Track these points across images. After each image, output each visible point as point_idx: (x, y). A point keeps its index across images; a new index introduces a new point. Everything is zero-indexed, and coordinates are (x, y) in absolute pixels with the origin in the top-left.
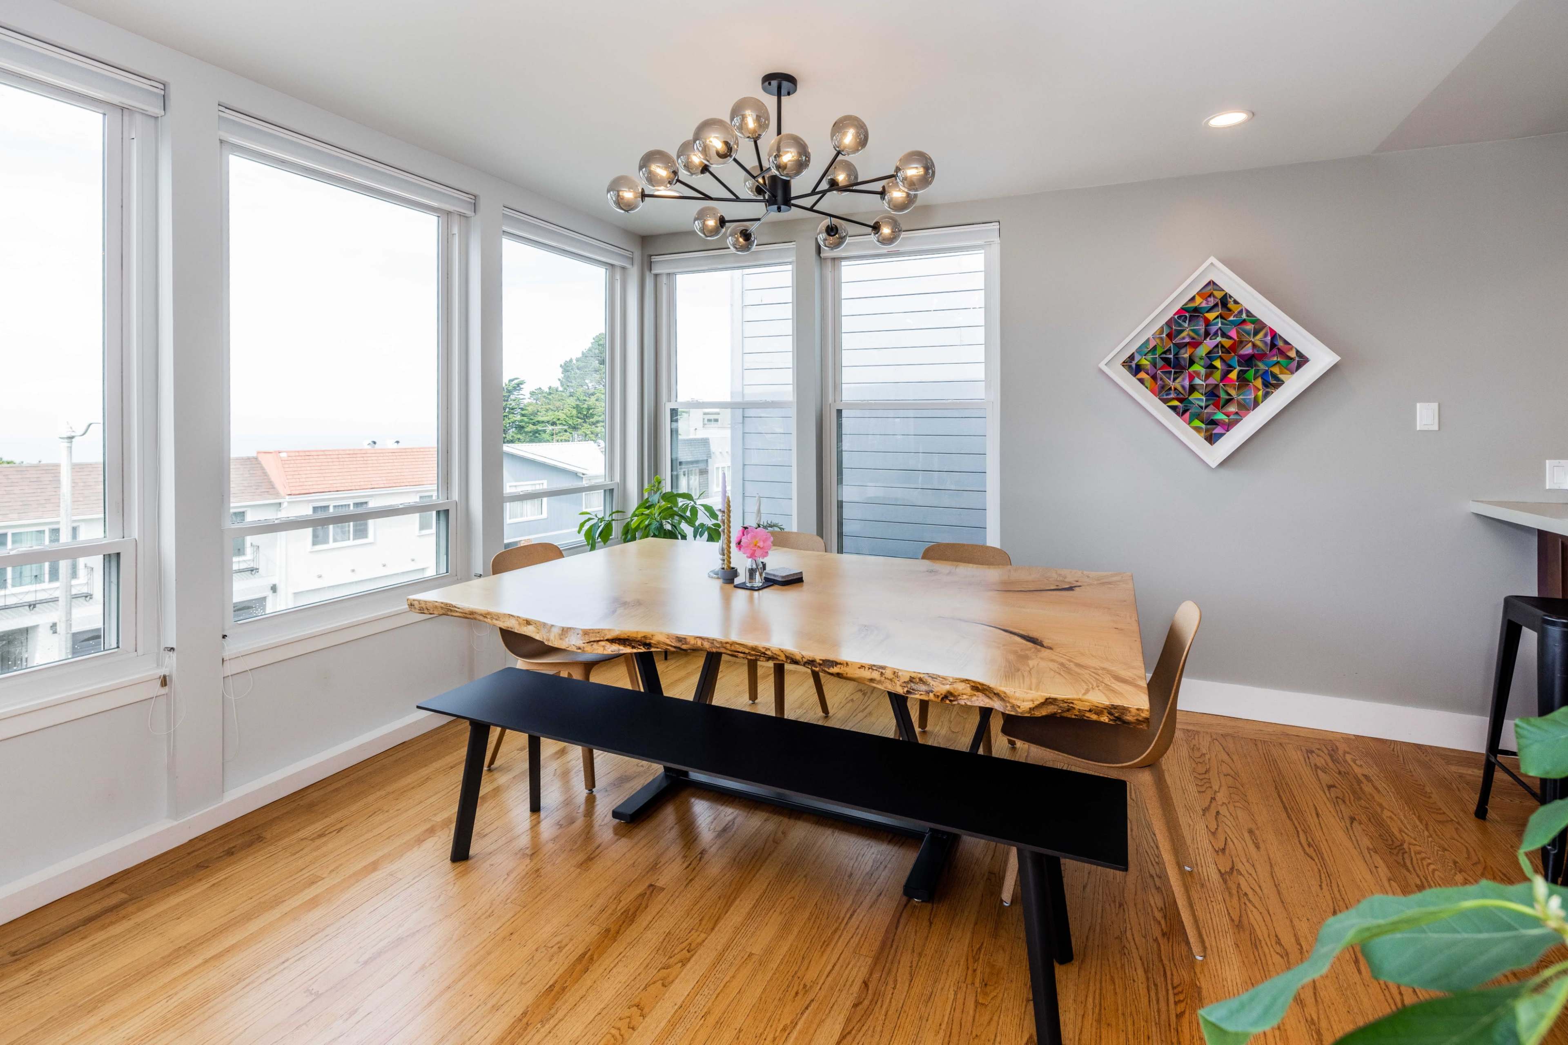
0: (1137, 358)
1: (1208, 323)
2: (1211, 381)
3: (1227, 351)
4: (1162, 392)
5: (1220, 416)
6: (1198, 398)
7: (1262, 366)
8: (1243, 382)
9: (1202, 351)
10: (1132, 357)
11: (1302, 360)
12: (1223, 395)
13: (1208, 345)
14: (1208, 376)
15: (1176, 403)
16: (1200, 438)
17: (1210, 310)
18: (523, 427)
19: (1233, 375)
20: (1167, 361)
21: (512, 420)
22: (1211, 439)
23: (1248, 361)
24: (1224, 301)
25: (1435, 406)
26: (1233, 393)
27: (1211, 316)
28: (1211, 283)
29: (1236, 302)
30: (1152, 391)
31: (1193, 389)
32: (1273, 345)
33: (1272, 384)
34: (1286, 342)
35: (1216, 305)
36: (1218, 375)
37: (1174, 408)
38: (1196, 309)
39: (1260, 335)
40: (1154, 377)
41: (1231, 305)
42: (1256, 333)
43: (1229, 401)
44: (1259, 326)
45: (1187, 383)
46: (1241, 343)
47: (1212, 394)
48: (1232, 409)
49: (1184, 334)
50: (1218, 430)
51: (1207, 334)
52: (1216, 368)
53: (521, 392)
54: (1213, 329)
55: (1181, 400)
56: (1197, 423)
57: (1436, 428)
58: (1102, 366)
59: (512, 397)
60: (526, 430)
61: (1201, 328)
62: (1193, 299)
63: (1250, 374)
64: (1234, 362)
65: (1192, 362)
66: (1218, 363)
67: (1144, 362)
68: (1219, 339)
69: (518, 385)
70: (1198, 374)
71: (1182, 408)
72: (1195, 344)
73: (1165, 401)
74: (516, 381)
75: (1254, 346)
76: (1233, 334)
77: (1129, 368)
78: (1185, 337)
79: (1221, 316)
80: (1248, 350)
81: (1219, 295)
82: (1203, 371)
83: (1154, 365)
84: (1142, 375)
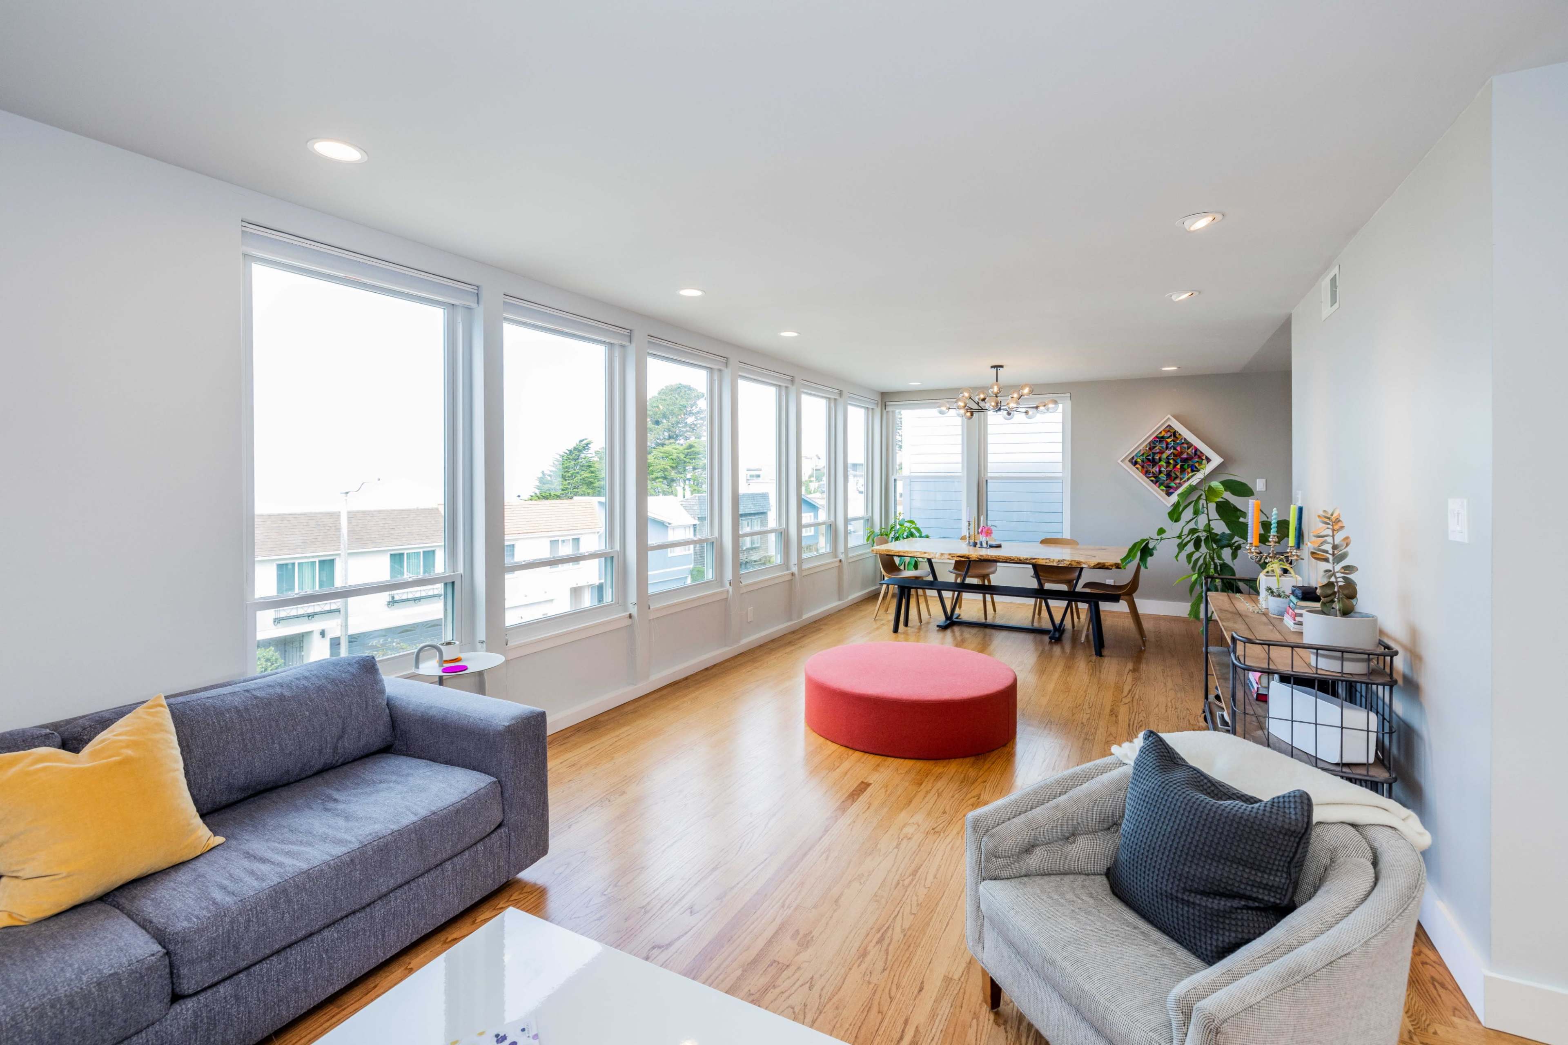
0: (1135, 458)
1: (1167, 444)
2: (1168, 469)
3: (1175, 455)
4: (1146, 473)
5: (1172, 484)
6: (1163, 476)
7: (1190, 463)
8: (1183, 470)
9: (1164, 456)
10: (1133, 458)
11: (1208, 460)
12: (1173, 475)
13: (1168, 452)
14: (1167, 467)
15: (1153, 479)
16: (1163, 494)
17: (1168, 438)
18: (592, 483)
19: (1178, 466)
20: (1149, 460)
21: (583, 476)
22: (1169, 494)
23: (1184, 461)
24: (1175, 434)
25: (1264, 480)
26: (1178, 474)
27: (1169, 440)
28: (1169, 426)
29: (1180, 434)
30: (1142, 472)
31: (1160, 472)
32: (1196, 454)
33: (1195, 470)
34: (1201, 453)
35: (1171, 436)
36: (1171, 466)
37: (1152, 481)
38: (1163, 437)
39: (1190, 450)
40: (1143, 467)
41: (1177, 435)
42: (1188, 448)
43: (1176, 478)
44: (1190, 445)
45: (1158, 470)
46: (1182, 453)
47: (1168, 475)
48: (1178, 481)
49: (1157, 448)
50: (1171, 491)
51: (1167, 448)
52: (1170, 463)
53: (589, 451)
54: (1170, 446)
55: (1155, 477)
56: (1162, 487)
57: (1264, 490)
58: (1119, 461)
59: (582, 456)
60: (595, 485)
61: (1164, 445)
62: (1161, 433)
63: (1186, 466)
64: (1179, 461)
65: (1160, 460)
66: (1171, 461)
67: (1139, 460)
68: (1172, 451)
69: (587, 445)
70: (1163, 466)
71: (1156, 481)
72: (1161, 452)
73: (1148, 478)
74: (585, 442)
75: (1188, 454)
76: (1178, 448)
77: (1132, 463)
78: (1157, 450)
79: (1173, 440)
80: (1185, 456)
81: (1172, 431)
82: (1165, 464)
83: (1143, 461)
84: (1138, 466)
